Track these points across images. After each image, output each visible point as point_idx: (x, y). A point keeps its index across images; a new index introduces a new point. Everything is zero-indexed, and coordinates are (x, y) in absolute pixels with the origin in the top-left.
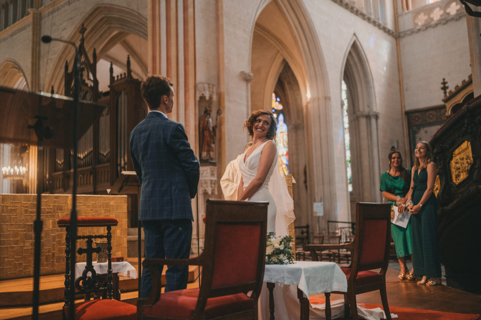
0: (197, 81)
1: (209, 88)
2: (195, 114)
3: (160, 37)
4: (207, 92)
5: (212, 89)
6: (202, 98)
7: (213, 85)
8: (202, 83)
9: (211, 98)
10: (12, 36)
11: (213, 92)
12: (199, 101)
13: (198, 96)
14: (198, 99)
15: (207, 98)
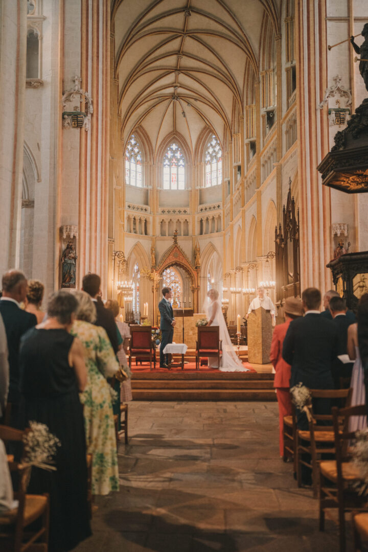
0: (332, 223)
1: (340, 227)
2: (331, 247)
3: (306, 194)
4: (339, 230)
5: (344, 227)
6: (336, 235)
7: (344, 224)
8: (335, 224)
9: (342, 234)
10: (272, 181)
11: (344, 229)
12: (334, 237)
13: (333, 233)
14: (333, 236)
15: (339, 235)
